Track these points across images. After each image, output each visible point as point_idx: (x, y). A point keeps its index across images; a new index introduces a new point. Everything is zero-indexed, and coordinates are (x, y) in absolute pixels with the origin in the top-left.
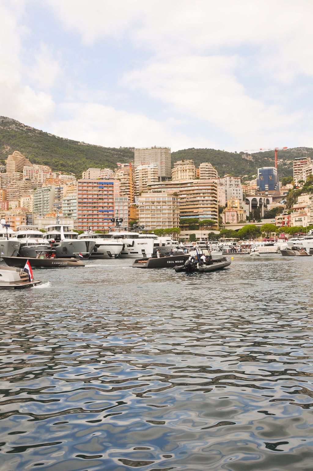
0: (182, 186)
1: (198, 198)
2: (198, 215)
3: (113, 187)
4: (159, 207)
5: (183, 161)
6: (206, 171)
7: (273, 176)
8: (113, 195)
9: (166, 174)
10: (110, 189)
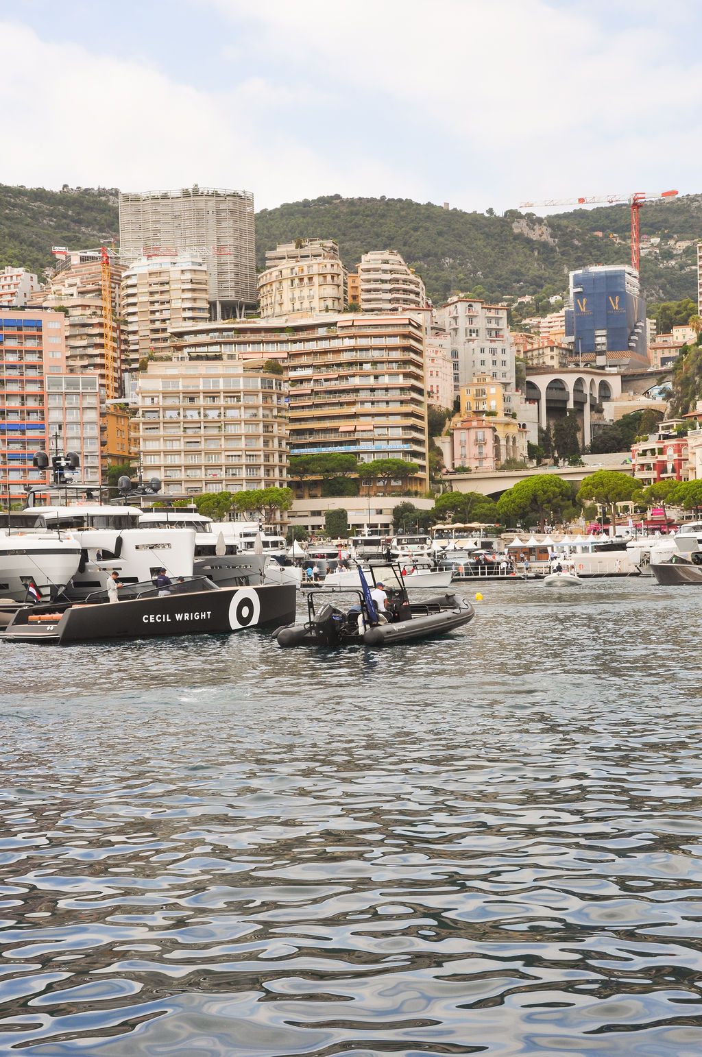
0: (296, 337)
1: (356, 382)
2: (355, 442)
3: (40, 337)
4: (213, 414)
5: (299, 246)
6: (383, 281)
7: (623, 296)
8: (41, 367)
9: (237, 292)
10: (30, 344)
